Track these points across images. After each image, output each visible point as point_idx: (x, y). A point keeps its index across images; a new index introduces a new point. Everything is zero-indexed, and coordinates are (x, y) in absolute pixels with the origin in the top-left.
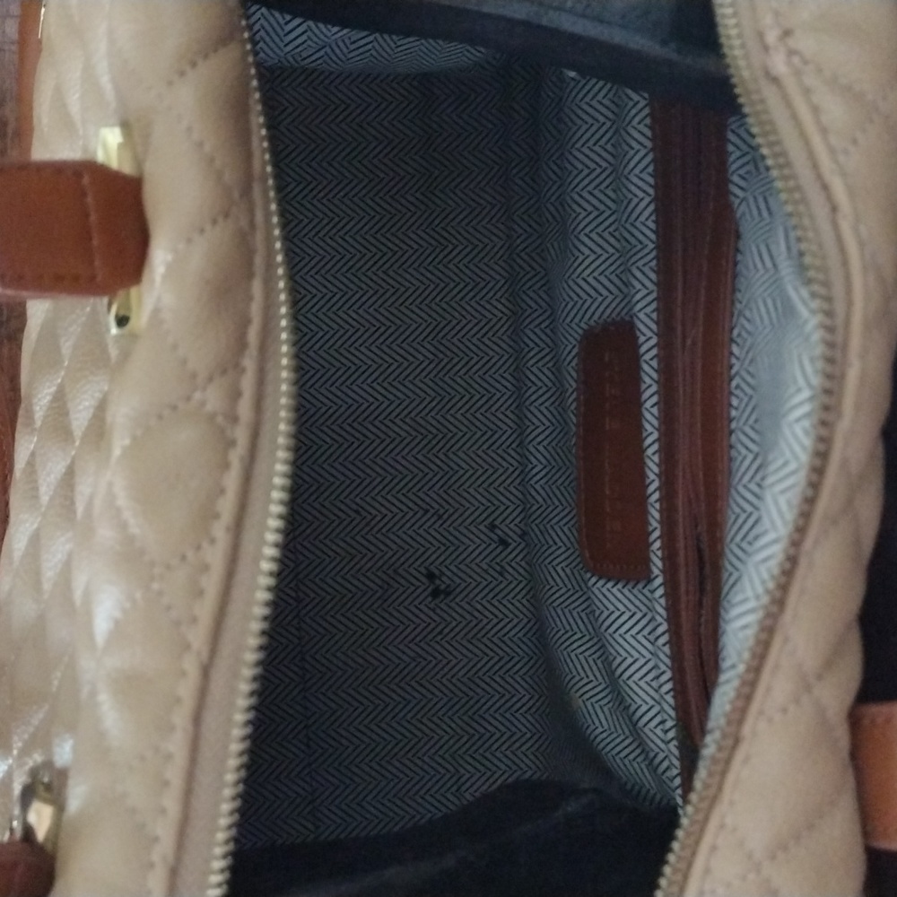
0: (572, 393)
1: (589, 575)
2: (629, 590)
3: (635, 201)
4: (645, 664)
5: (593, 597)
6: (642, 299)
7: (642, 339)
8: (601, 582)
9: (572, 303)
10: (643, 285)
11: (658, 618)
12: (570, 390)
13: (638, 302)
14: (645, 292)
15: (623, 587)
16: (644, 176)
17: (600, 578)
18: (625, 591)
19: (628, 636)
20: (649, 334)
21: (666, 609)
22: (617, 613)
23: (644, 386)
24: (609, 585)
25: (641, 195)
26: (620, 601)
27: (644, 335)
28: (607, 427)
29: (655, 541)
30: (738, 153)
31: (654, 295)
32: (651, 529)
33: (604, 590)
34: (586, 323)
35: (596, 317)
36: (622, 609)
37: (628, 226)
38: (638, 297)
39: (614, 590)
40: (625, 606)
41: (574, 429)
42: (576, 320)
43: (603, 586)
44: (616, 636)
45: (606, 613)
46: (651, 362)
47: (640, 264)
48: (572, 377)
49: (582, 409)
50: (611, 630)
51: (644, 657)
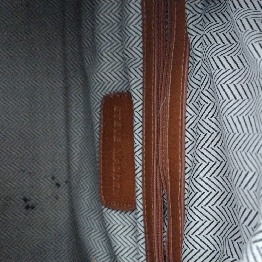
0: (97, 124)
1: (103, 207)
2: (123, 215)
3: (132, 37)
4: (130, 249)
5: (105, 217)
6: (135, 83)
7: (135, 101)
8: (110, 210)
9: (98, 83)
10: (136, 76)
11: (139, 231)
12: (96, 122)
13: (133, 84)
14: (136, 80)
15: (120, 213)
16: (137, 26)
17: (109, 208)
18: (121, 215)
19: (122, 236)
20: (138, 99)
21: (144, 227)
22: (116, 226)
23: (135, 123)
24: (113, 212)
25: (135, 35)
26: (118, 220)
27: (136, 99)
28: (114, 140)
29: (139, 195)
30: (191, 15)
31: (141, 81)
32: (137, 189)
33: (111, 214)
34: (105, 93)
35: (110, 90)
36: (119, 223)
37: (128, 49)
38: (133, 82)
39: (116, 215)
40: (121, 222)
41: (98, 140)
42: (100, 91)
43: (110, 212)
44: (116, 236)
45: (111, 225)
46: (139, 112)
47: (134, 67)
48: (97, 117)
49: (102, 132)
50: (114, 233)
51: (129, 246)
